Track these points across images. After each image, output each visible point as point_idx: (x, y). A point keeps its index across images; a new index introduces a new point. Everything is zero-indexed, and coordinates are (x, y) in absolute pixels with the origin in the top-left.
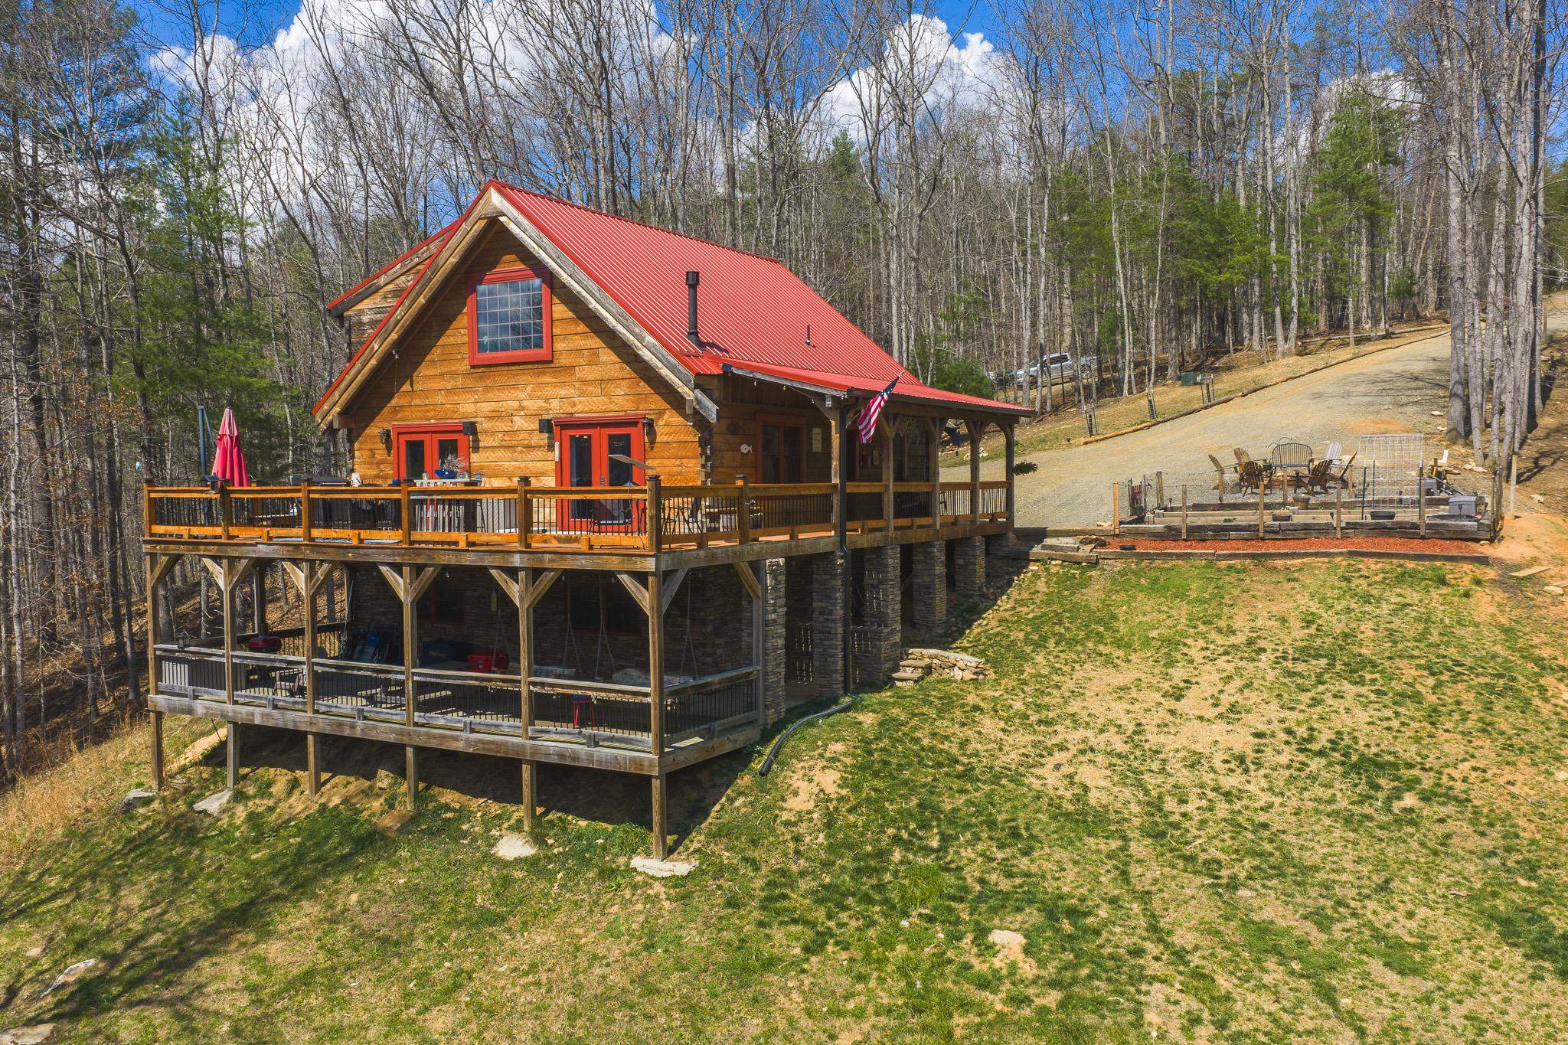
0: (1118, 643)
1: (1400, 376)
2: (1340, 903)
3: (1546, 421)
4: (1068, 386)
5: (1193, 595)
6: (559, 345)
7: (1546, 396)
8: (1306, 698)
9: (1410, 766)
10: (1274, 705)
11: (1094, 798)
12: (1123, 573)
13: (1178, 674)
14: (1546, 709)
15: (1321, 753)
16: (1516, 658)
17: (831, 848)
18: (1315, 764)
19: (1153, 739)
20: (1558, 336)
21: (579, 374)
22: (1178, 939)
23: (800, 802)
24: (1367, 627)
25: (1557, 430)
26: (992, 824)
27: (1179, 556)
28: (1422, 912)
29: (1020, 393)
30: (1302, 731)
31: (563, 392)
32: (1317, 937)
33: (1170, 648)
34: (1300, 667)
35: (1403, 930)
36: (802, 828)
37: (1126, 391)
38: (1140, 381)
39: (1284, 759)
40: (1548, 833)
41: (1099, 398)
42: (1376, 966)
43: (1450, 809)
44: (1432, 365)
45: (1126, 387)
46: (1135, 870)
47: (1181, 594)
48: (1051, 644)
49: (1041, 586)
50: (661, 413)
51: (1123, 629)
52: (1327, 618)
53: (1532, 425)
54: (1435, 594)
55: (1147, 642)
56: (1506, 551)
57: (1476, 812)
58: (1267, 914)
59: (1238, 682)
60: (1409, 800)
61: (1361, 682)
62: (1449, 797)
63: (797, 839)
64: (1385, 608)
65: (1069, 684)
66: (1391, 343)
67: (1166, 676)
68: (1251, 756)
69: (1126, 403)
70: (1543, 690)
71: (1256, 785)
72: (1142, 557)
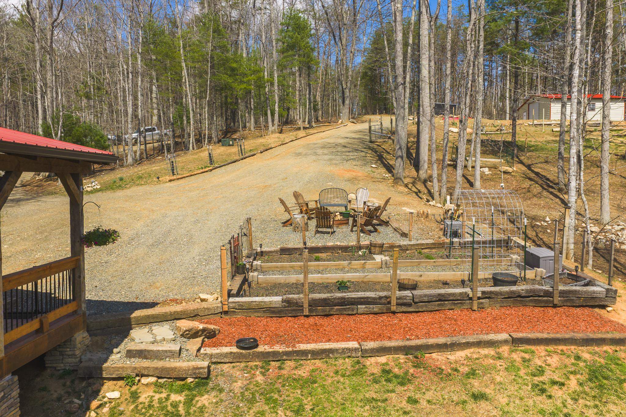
4: (156, 145)
29: (126, 148)
37: (191, 148)
38: (199, 141)
41: (175, 151)
45: (191, 145)
69: (192, 155)
72: (267, 357)
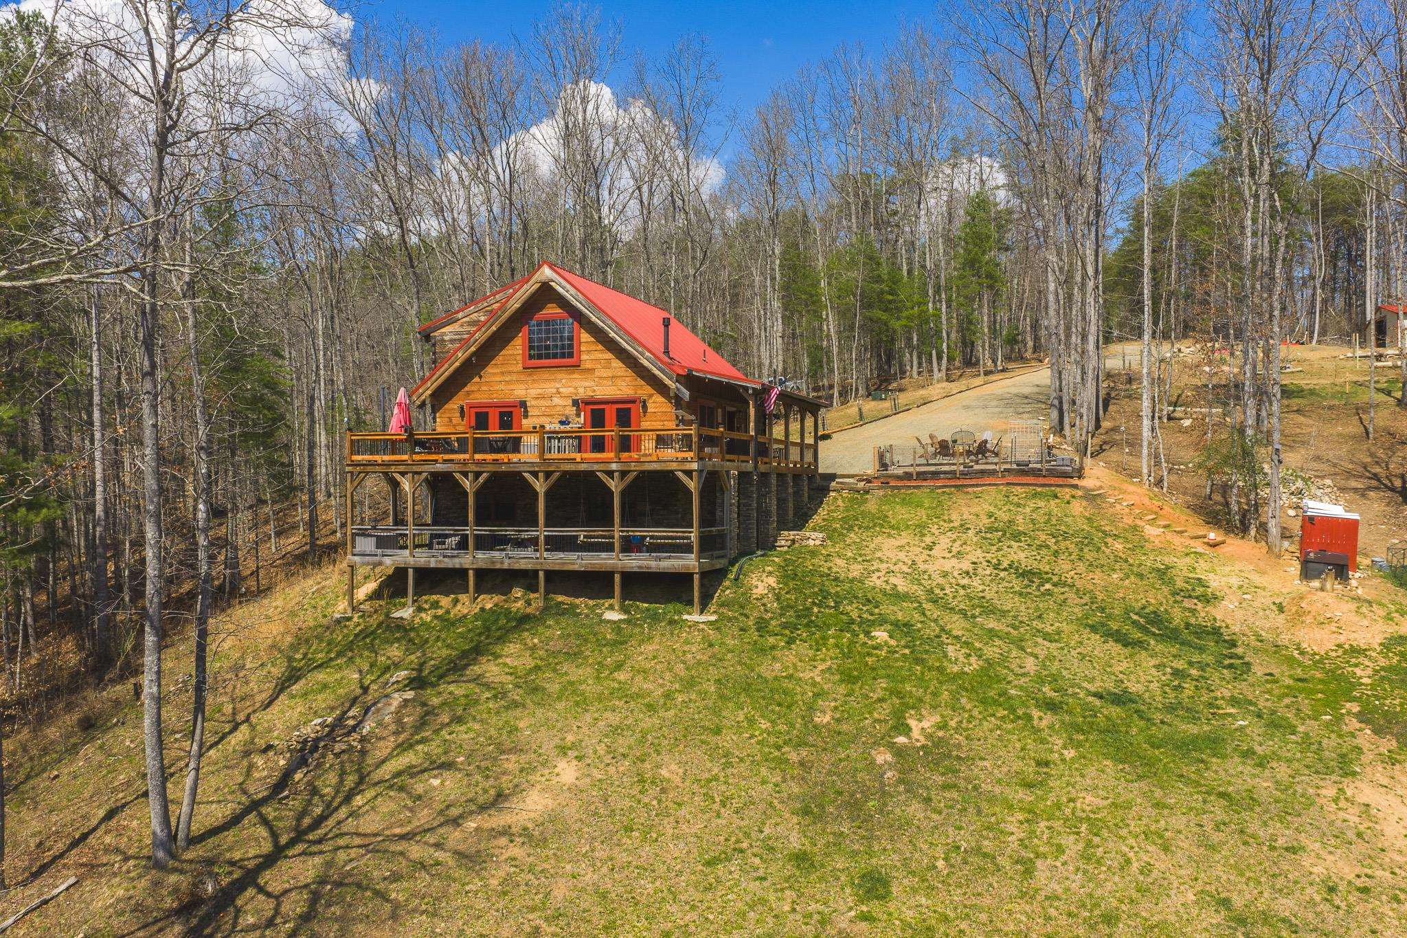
0: (892, 527)
1: (1016, 395)
2: (1021, 622)
3: (1106, 424)
5: (927, 505)
6: (584, 357)
7: (1105, 410)
8: (994, 548)
9: (1047, 573)
10: (979, 551)
11: (900, 588)
12: (885, 496)
13: (928, 540)
14: (1108, 551)
15: (1005, 569)
16: (1093, 530)
17: (782, 608)
18: (1002, 574)
19: (922, 567)
20: (1113, 372)
21: (597, 374)
22: (955, 633)
23: (760, 590)
24: (1020, 519)
25: (1112, 430)
26: (856, 598)
27: (914, 487)
28: (1057, 624)
30: (995, 561)
31: (587, 384)
32: (1014, 633)
33: (921, 529)
34: (989, 535)
35: (1049, 629)
36: (765, 600)
37: (835, 404)
39: (988, 572)
40: (1109, 597)
42: (1040, 640)
43: (1066, 589)
44: (1036, 390)
45: (835, 400)
46: (928, 613)
47: (920, 505)
48: (856, 529)
49: (840, 502)
50: (651, 396)
51: (893, 522)
52: (999, 514)
53: (1098, 426)
54: (1052, 502)
55: (908, 527)
56: (1087, 483)
57: (1078, 590)
58: (991, 626)
59: (959, 542)
60: (1048, 586)
61: (1020, 541)
62: (1065, 585)
63: (764, 605)
64: (1028, 510)
65: (872, 546)
66: (1007, 375)
67: (922, 541)
68: (971, 572)
69: (837, 411)
70: (1106, 544)
71: (976, 582)
72: (894, 488)
